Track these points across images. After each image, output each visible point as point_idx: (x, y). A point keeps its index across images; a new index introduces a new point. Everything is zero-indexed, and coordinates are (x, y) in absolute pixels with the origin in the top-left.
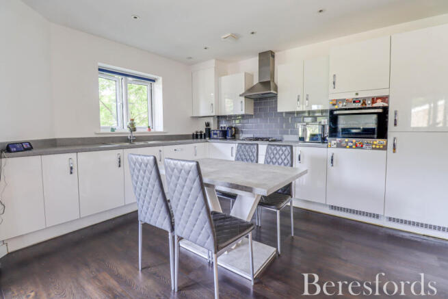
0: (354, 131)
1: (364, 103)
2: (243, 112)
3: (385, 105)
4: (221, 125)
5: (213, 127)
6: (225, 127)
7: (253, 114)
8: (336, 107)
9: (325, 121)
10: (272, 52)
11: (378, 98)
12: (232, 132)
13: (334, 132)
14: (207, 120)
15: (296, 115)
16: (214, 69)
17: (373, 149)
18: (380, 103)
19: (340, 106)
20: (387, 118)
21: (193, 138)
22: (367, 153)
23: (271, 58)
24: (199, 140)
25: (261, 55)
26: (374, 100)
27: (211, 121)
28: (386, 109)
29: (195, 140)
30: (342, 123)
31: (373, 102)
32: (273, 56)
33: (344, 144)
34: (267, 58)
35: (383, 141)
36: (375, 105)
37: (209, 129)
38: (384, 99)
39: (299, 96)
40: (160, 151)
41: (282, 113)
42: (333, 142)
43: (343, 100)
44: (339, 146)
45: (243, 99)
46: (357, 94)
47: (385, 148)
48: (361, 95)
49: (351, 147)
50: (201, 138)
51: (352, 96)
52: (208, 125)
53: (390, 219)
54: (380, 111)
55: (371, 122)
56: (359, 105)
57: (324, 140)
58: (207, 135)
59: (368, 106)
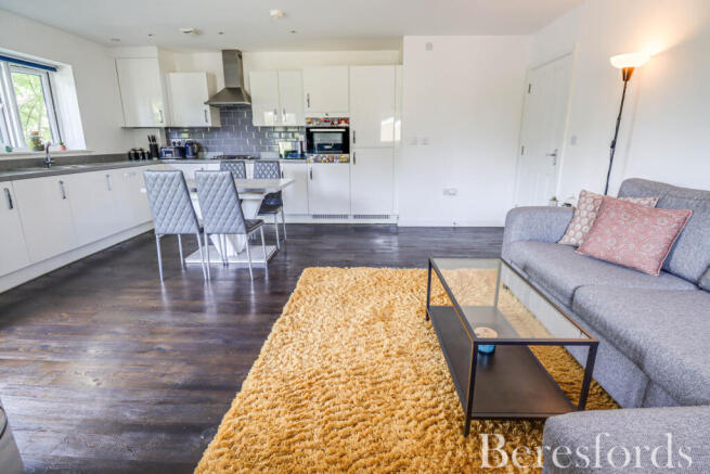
0: (327, 147)
1: (332, 123)
2: (209, 124)
3: (347, 125)
4: (173, 140)
5: (161, 142)
6: (179, 143)
7: (219, 126)
8: (311, 125)
9: (302, 137)
10: (238, 51)
11: (342, 119)
12: (193, 148)
13: (311, 148)
14: (151, 133)
16: (156, 60)
17: (341, 162)
18: (343, 124)
19: (315, 124)
20: (349, 136)
21: (130, 159)
22: (336, 165)
23: (238, 60)
24: (141, 162)
25: (224, 52)
26: (340, 121)
27: (158, 135)
28: (347, 129)
29: (134, 162)
30: (317, 140)
31: (339, 123)
32: (240, 57)
33: (319, 159)
34: (232, 58)
35: (347, 155)
36: (340, 125)
37: (156, 146)
38: (347, 120)
39: (275, 109)
40: (108, 176)
41: (257, 128)
42: (311, 158)
43: (317, 119)
44: (316, 161)
45: (208, 107)
46: (326, 115)
47: (348, 161)
48: (331, 116)
49: (325, 162)
50: (144, 158)
51: (323, 116)
52: (153, 139)
53: (355, 217)
54: (344, 130)
55: (338, 139)
56: (329, 125)
57: (302, 156)
58: (155, 153)
59: (336, 126)
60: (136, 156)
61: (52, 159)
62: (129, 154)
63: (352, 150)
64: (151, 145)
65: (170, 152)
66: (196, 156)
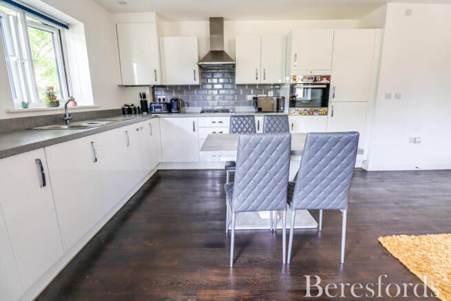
1: (315, 80)
2: (197, 82)
3: (328, 82)
4: (159, 97)
5: (149, 99)
11: (324, 77)
12: (178, 104)
13: (293, 103)
14: (142, 90)
15: (247, 87)
17: (319, 115)
18: (325, 81)
20: (328, 92)
21: (124, 113)
22: (315, 118)
25: (211, 19)
27: (148, 92)
28: (328, 85)
29: (128, 116)
30: (299, 95)
31: (322, 80)
35: (325, 109)
36: (322, 82)
37: (146, 101)
38: (328, 78)
39: (257, 69)
45: (196, 68)
46: (311, 72)
47: (326, 114)
48: (315, 74)
49: (305, 114)
50: (135, 113)
51: (307, 74)
52: (144, 96)
54: (325, 86)
56: (311, 81)
58: (145, 108)
59: (318, 82)
60: (128, 111)
61: (70, 115)
62: (123, 109)
63: (330, 104)
64: (141, 101)
65: (160, 107)
66: (179, 111)
